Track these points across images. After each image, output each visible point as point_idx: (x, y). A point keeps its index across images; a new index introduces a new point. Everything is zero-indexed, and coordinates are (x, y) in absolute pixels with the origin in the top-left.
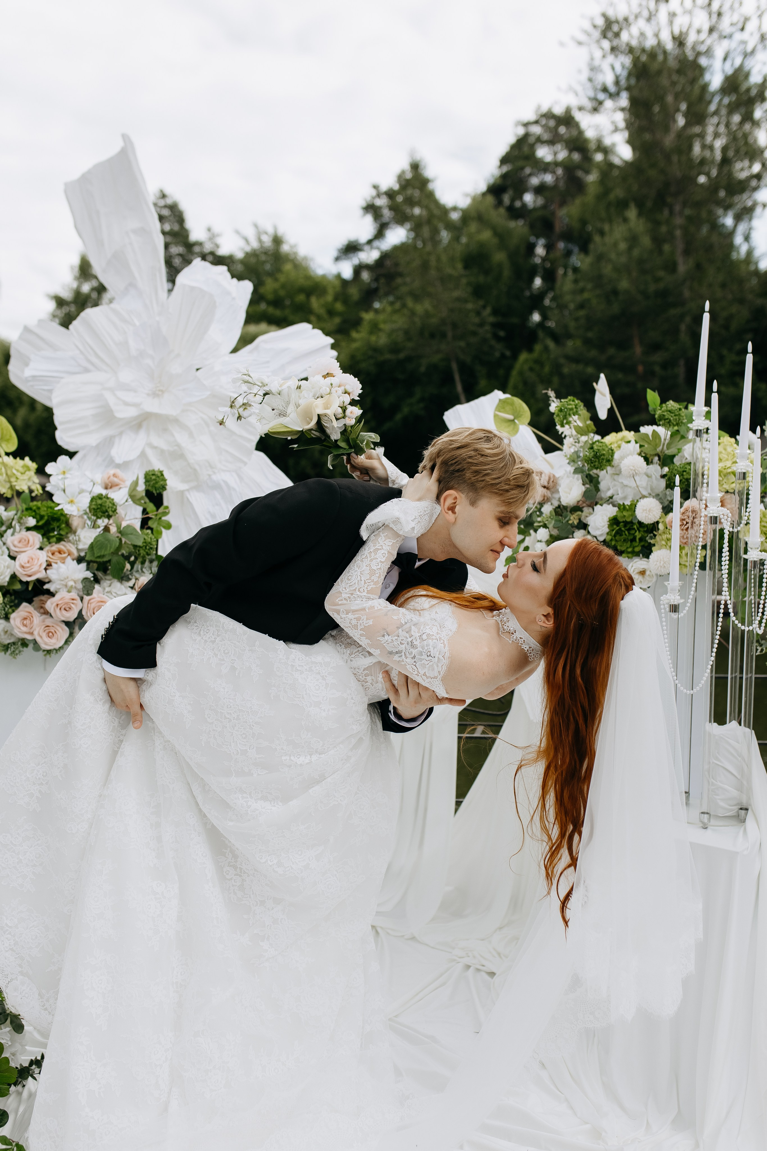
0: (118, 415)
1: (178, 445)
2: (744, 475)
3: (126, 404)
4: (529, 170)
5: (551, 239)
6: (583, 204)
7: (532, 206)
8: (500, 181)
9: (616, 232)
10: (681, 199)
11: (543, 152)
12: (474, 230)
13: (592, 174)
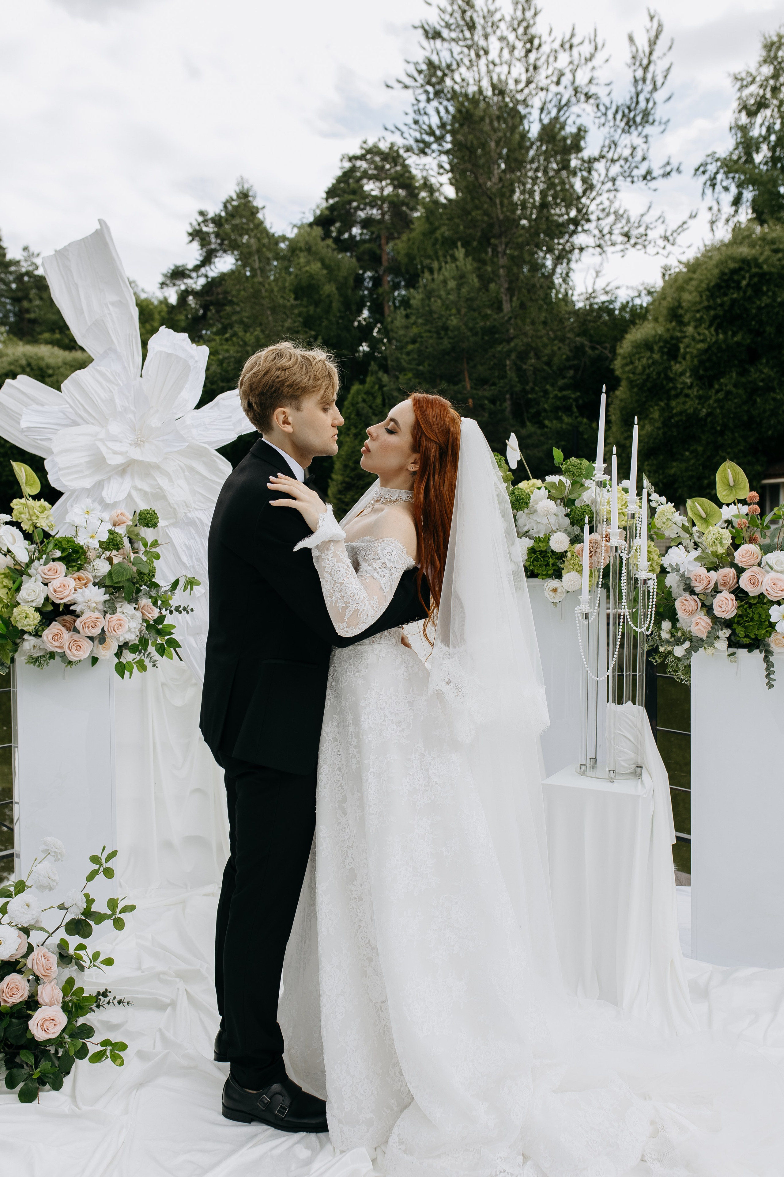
0: (109, 462)
1: (161, 488)
2: (633, 516)
3: (115, 453)
4: (355, 204)
5: (377, 272)
6: (409, 239)
7: (358, 238)
8: (327, 212)
9: (444, 269)
10: (504, 240)
11: (371, 187)
12: (302, 260)
13: (417, 210)
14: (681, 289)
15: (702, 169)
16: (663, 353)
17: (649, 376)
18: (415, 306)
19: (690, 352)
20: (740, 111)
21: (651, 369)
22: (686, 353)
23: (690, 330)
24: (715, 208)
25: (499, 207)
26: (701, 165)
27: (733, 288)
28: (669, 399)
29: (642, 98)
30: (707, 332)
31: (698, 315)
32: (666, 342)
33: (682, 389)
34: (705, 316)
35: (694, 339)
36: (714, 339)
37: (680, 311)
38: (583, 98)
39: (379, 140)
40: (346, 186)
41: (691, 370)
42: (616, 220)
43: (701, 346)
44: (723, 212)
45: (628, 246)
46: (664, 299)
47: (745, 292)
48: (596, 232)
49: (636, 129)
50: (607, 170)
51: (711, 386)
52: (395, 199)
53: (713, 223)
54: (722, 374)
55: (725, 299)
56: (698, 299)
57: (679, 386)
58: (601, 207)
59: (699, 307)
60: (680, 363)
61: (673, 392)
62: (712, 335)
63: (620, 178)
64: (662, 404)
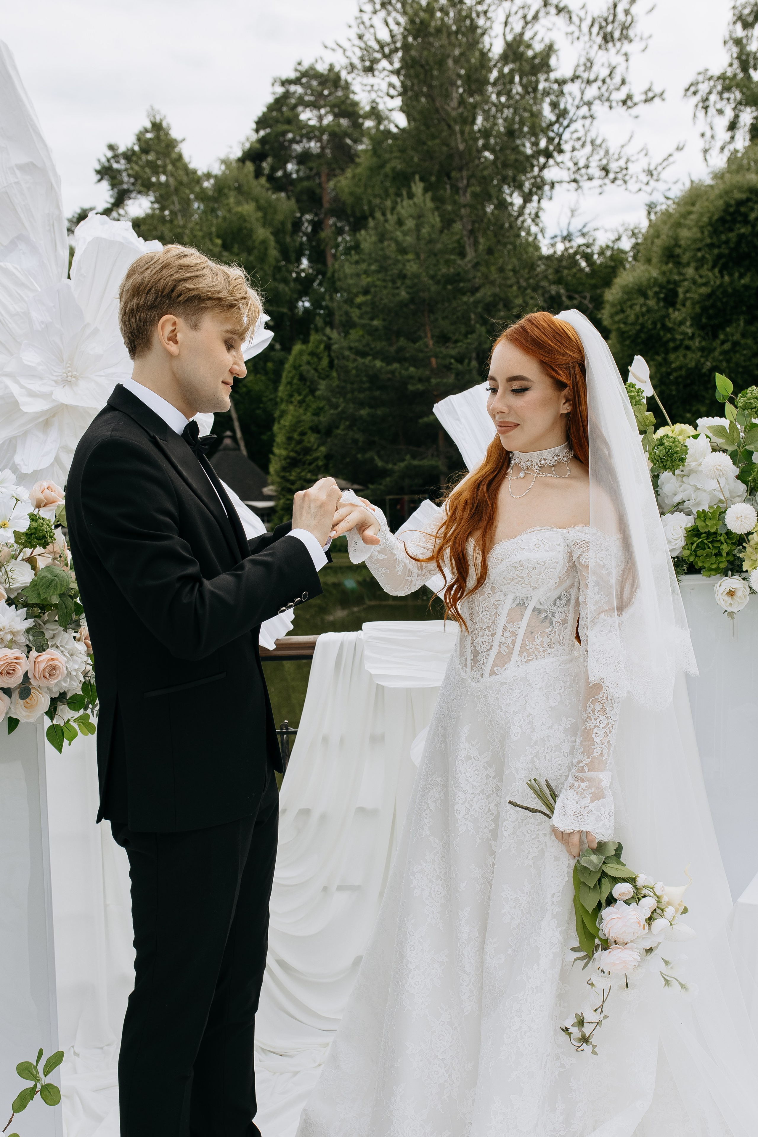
0: (24, 408)
4: (290, 136)
5: (316, 215)
6: (354, 177)
7: (294, 176)
8: (258, 146)
9: (399, 208)
10: (465, 173)
11: (307, 116)
12: (232, 200)
13: (361, 142)
14: (678, 225)
15: (692, 89)
16: (659, 300)
17: (643, 325)
18: (366, 251)
19: (690, 298)
20: (735, 23)
21: (646, 318)
22: (686, 299)
23: (690, 272)
24: (708, 134)
25: (459, 136)
26: (692, 85)
27: (740, 222)
28: (667, 352)
29: (620, 9)
30: (710, 274)
31: (699, 254)
32: (661, 287)
33: (682, 340)
34: (707, 256)
35: (694, 282)
36: (718, 282)
37: (678, 251)
38: (553, 11)
39: (316, 61)
40: (279, 115)
41: (692, 319)
42: (593, 150)
43: (704, 290)
44: (717, 138)
45: (607, 181)
46: (658, 237)
47: (753, 226)
48: (570, 164)
49: (614, 45)
50: (582, 93)
51: (715, 336)
52: (337, 129)
53: (706, 151)
54: (729, 322)
55: (731, 235)
56: (699, 235)
57: (678, 337)
58: (575, 136)
59: (699, 245)
60: (679, 310)
61: (672, 345)
62: (716, 277)
63: (597, 102)
64: (659, 358)
